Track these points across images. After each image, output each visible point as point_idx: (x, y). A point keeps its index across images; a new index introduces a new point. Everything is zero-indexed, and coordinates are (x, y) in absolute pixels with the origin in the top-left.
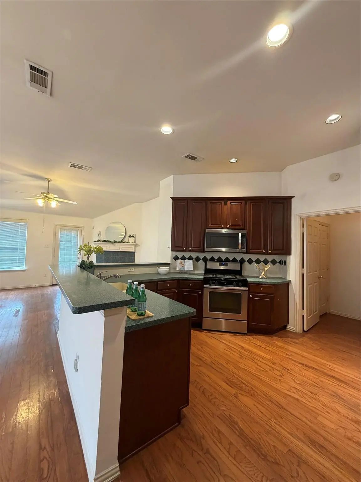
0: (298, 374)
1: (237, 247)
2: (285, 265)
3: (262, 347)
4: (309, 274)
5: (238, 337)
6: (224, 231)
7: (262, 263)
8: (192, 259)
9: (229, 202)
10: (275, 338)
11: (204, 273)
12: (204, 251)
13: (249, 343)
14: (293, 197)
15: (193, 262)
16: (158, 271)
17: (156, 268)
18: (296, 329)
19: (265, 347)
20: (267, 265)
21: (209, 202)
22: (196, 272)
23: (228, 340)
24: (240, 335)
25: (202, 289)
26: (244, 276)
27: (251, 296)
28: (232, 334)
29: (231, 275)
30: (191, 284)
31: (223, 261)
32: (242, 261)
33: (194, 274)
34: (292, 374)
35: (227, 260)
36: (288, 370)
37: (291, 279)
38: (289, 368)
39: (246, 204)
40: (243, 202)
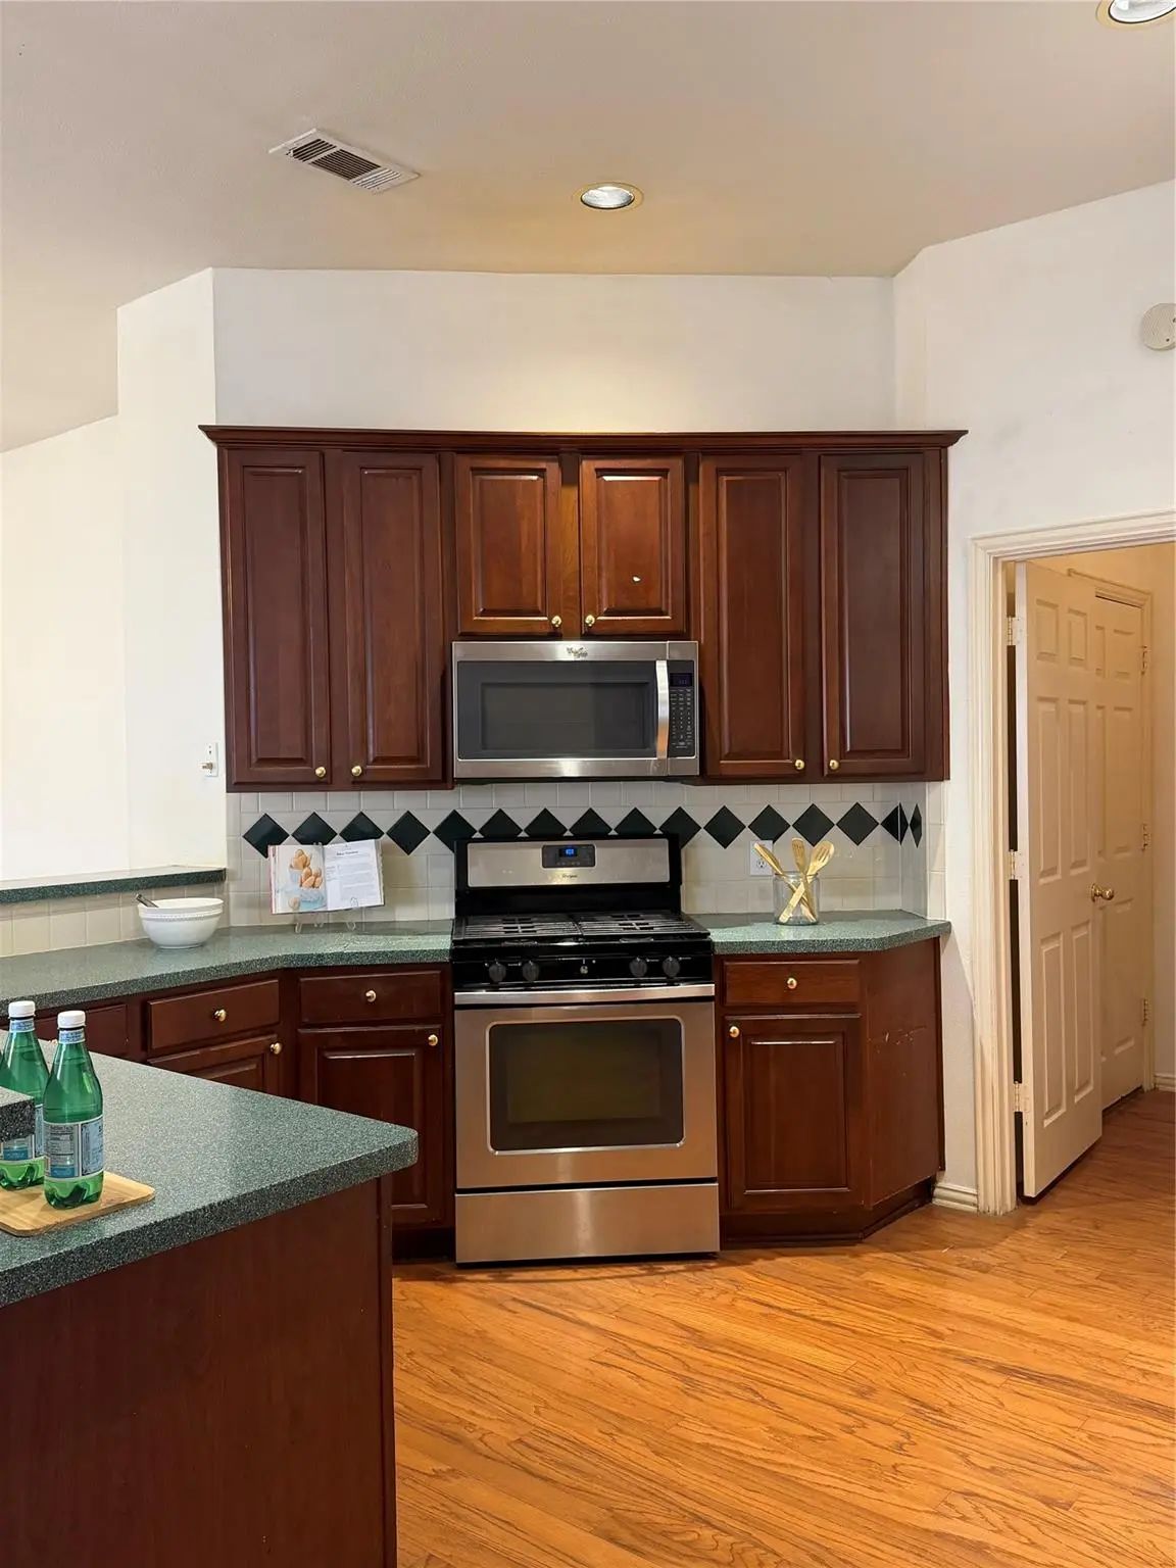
0: (988, 1423)
1: (645, 746)
2: (918, 837)
3: (805, 1317)
4: (1042, 881)
5: (669, 1280)
6: (565, 651)
7: (792, 836)
8: (375, 833)
9: (588, 467)
10: (872, 1257)
11: (453, 915)
12: (444, 779)
13: (731, 1306)
14: (954, 436)
15: (383, 852)
16: (140, 928)
17: (129, 909)
18: (982, 1192)
19: (819, 1313)
20: (819, 845)
21: (465, 463)
22: (404, 915)
23: (613, 1307)
24: (681, 1267)
25: (444, 1014)
26: (689, 919)
27: (733, 1029)
28: (634, 1270)
29: (617, 918)
30: (371, 993)
31: (568, 833)
32: (679, 831)
33: (389, 929)
34: (953, 1428)
35: (591, 828)
36: (940, 1411)
37: (948, 920)
38: (942, 1404)
39: (691, 477)
40: (676, 465)
